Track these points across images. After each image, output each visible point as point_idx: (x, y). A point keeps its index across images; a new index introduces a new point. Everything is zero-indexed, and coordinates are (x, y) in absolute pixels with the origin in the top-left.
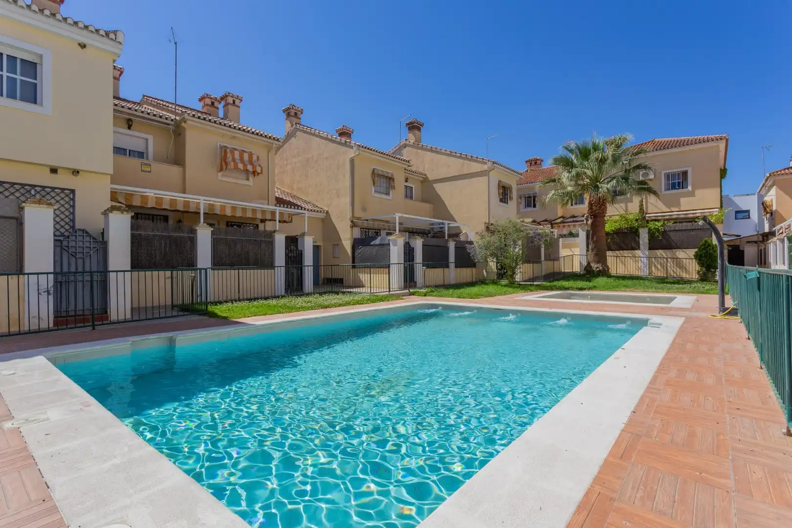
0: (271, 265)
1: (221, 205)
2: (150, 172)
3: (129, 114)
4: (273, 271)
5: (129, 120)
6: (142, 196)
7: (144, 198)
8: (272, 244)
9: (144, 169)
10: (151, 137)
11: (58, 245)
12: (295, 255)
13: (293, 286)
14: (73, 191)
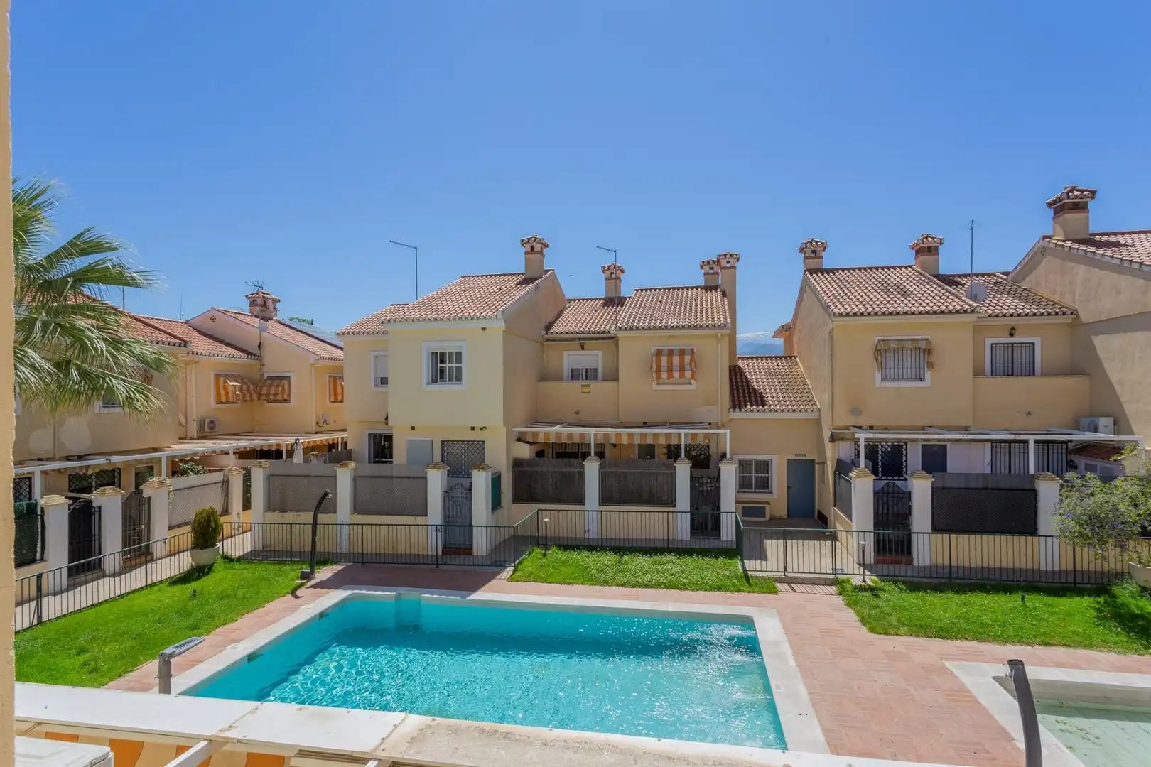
0: (672, 502)
2: (590, 392)
3: (580, 338)
4: (673, 509)
6: (545, 433)
7: (547, 435)
8: (672, 477)
9: (584, 390)
10: (600, 353)
11: (447, 494)
12: (709, 489)
13: (706, 529)
14: (483, 442)
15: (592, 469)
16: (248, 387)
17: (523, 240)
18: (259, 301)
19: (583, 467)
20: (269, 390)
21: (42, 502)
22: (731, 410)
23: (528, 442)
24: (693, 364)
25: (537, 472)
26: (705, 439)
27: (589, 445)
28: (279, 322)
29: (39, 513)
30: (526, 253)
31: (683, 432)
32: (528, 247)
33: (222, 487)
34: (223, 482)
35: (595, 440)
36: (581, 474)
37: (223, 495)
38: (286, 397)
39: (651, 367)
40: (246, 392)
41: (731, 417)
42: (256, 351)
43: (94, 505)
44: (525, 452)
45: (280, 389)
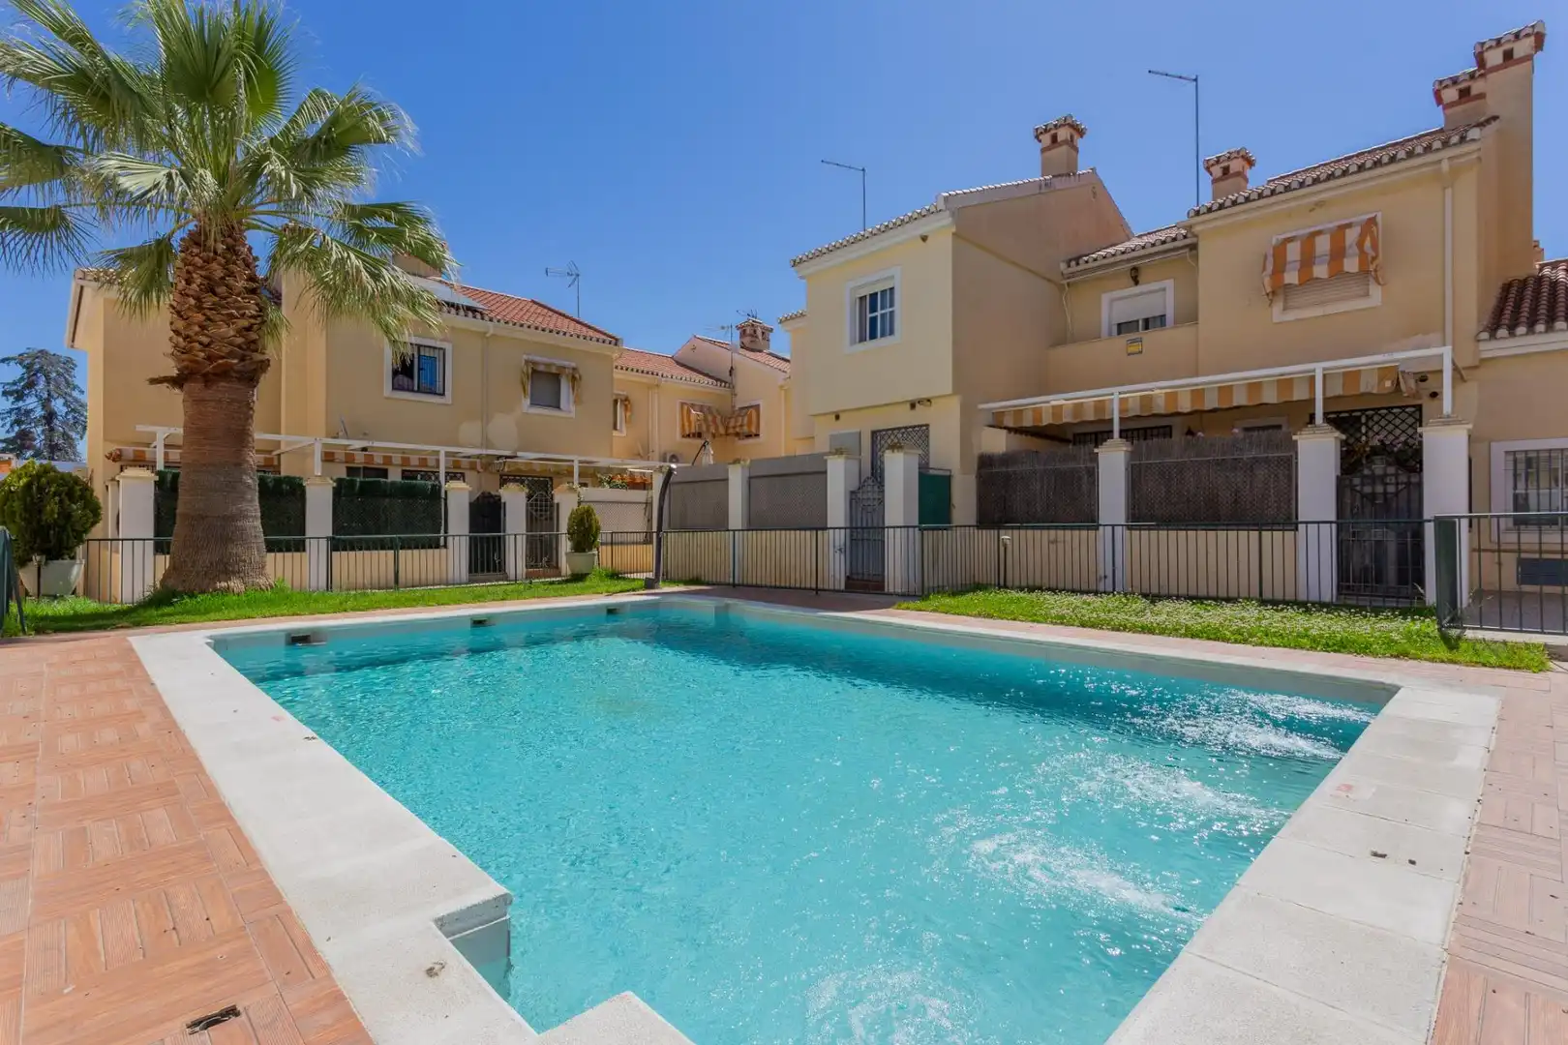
0: (1287, 519)
1: (1166, 393)
2: (1141, 352)
3: (1128, 261)
4: (1289, 535)
5: (1135, 269)
6: (1034, 410)
7: (1038, 412)
8: (1287, 466)
9: (1132, 349)
10: (1169, 284)
11: (853, 497)
12: (1391, 489)
13: (1379, 579)
14: (927, 425)
15: (1113, 461)
16: (715, 418)
17: (1037, 129)
18: (749, 331)
19: (1095, 458)
20: (736, 421)
21: (445, 487)
22: (1485, 335)
23: (1005, 428)
24: (1368, 243)
25: (1015, 473)
26: (1381, 380)
27: (1111, 421)
28: (770, 354)
29: (443, 496)
30: (1043, 150)
31: (1319, 368)
32: (1046, 139)
33: (645, 509)
34: (646, 503)
35: (1121, 411)
36: (1092, 474)
37: (646, 519)
38: (754, 430)
39: (1264, 269)
40: (711, 424)
41: (1485, 355)
42: (725, 376)
43: (503, 501)
44: (997, 442)
45: (746, 419)
